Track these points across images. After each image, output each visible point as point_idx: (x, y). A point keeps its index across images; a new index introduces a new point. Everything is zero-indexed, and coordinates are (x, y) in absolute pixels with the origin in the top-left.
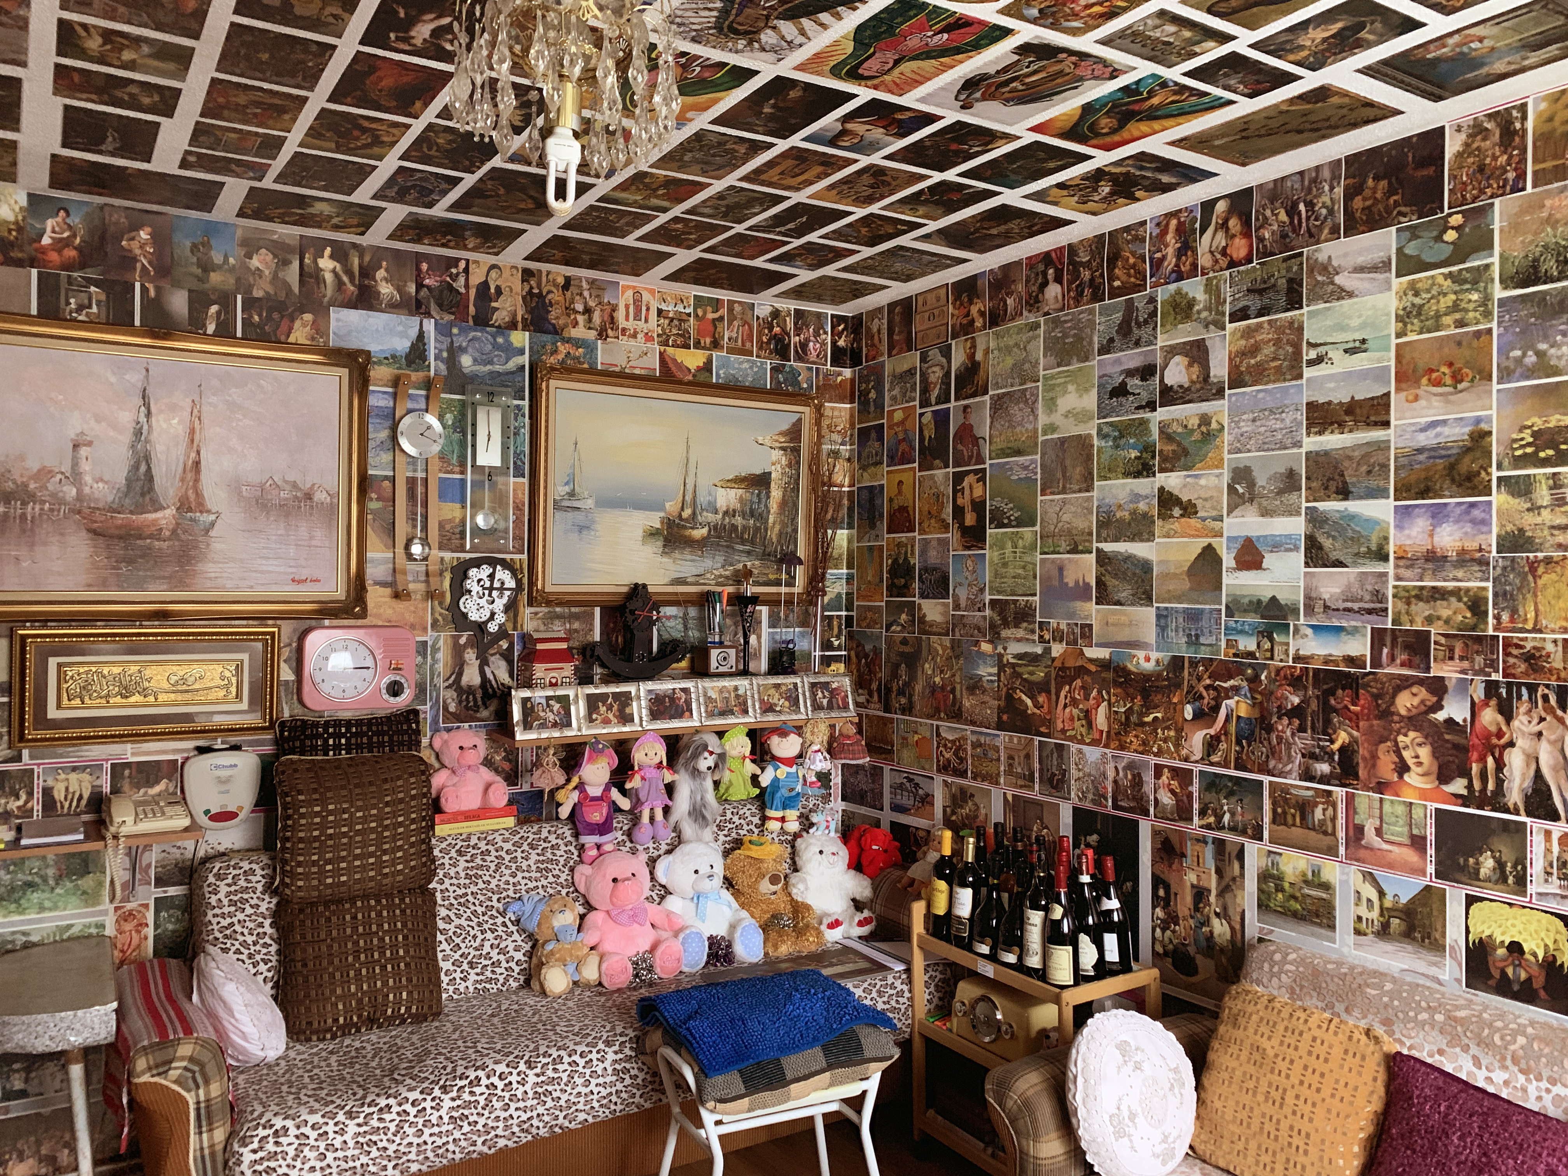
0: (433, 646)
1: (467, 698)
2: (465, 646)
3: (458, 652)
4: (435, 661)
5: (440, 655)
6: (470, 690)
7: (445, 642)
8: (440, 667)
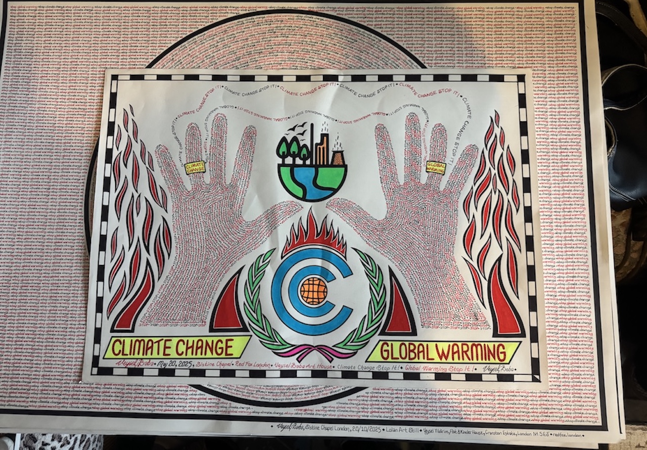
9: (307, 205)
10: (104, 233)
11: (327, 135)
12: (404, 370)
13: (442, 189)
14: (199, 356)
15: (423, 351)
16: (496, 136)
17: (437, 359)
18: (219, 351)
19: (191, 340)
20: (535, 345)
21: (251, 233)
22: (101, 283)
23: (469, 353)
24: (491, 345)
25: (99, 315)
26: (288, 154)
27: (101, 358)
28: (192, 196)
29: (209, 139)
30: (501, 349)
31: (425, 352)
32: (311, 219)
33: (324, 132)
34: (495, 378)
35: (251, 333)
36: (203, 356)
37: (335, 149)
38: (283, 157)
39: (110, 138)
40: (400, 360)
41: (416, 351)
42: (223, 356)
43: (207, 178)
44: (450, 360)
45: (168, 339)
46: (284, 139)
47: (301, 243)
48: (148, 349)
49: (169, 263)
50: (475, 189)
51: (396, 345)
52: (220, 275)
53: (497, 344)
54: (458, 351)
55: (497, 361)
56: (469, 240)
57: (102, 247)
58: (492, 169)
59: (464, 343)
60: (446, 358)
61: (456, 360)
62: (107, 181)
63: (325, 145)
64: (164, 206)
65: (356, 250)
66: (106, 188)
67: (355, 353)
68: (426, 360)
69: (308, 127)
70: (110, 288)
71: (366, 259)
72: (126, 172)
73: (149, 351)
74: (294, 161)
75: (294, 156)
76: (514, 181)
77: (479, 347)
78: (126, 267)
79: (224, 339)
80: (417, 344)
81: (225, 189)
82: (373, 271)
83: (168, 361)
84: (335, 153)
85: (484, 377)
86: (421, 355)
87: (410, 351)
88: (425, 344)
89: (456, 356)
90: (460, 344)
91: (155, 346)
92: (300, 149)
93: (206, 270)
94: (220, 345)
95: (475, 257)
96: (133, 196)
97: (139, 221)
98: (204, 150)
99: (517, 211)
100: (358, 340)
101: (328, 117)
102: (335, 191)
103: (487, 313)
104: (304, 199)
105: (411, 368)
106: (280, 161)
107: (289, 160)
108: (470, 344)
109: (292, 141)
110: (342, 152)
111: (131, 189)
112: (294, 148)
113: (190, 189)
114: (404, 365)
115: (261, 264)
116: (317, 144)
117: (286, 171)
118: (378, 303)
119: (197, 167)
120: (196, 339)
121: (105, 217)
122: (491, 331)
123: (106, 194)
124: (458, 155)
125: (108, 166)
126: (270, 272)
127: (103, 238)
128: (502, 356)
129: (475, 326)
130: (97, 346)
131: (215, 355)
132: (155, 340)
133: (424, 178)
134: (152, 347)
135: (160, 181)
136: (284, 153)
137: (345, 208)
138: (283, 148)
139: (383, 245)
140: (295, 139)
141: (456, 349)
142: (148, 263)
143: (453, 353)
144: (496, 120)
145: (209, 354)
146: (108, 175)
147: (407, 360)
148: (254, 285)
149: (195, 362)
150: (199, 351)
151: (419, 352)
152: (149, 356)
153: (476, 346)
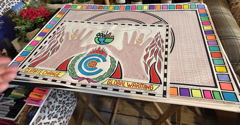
13: (140, 45)
16: (158, 36)
17: (127, 86)
20: (165, 87)
21: (81, 49)
23: (139, 86)
24: (148, 85)
28: (70, 41)
30: (152, 87)
32: (99, 48)
34: (148, 94)
43: (76, 38)
46: (99, 33)
49: (55, 54)
50: (150, 46)
51: (113, 81)
53: (150, 85)
55: (149, 89)
56: (146, 57)
58: (156, 42)
59: (138, 83)
60: (130, 87)
63: (110, 35)
64: (61, 42)
65: (110, 56)
69: (107, 31)
71: (112, 58)
72: (56, 36)
75: (100, 36)
76: (163, 45)
78: (43, 53)
79: (58, 72)
80: (121, 81)
86: (121, 85)
87: (118, 83)
88: (124, 82)
89: (134, 87)
93: (64, 56)
97: (53, 45)
98: (78, 33)
99: (163, 52)
100: (101, 78)
102: (109, 43)
103: (148, 76)
104: (99, 44)
106: (96, 36)
108: (140, 84)
110: (114, 36)
114: (114, 87)
116: (108, 34)
119: (74, 36)
120: (50, 71)
121: (45, 43)
129: (143, 79)
133: (135, 43)
136: (98, 35)
137: (110, 47)
139: (118, 56)
140: (102, 33)
141: (134, 84)
142: (49, 53)
144: (159, 33)
147: (116, 85)
153: (142, 85)
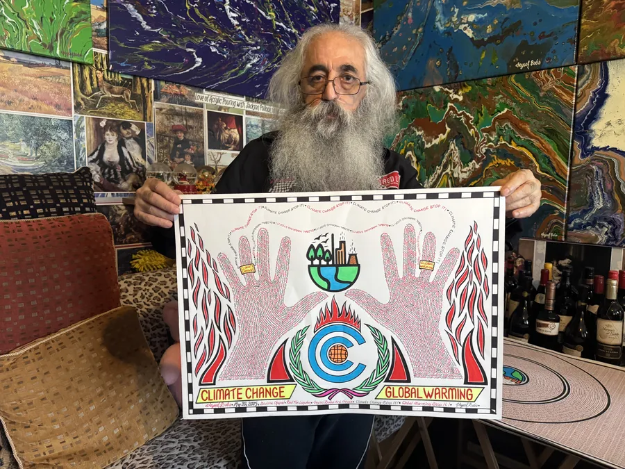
0: (77, 126)
1: (109, 172)
2: (105, 128)
3: (99, 132)
4: (80, 139)
5: (84, 134)
6: (111, 166)
7: (88, 124)
8: (84, 144)
9: (331, 294)
10: (187, 318)
11: (344, 242)
12: (401, 404)
13: (431, 281)
14: (262, 398)
15: (415, 392)
16: (474, 241)
17: (424, 398)
18: (275, 395)
19: (255, 388)
20: (494, 390)
21: (291, 315)
22: (189, 353)
23: (447, 394)
24: (462, 390)
25: (190, 374)
26: (316, 257)
27: (194, 403)
28: (247, 289)
29: (256, 249)
30: (469, 392)
31: (417, 393)
32: (334, 304)
33: (342, 240)
34: (464, 411)
35: (296, 383)
36: (265, 398)
37: (351, 253)
38: (312, 259)
39: (184, 249)
40: (399, 398)
41: (410, 392)
42: (278, 397)
43: (257, 276)
44: (433, 398)
45: (240, 388)
46: (312, 246)
47: (327, 322)
48: (226, 395)
49: (235, 338)
50: (456, 281)
51: (396, 388)
52: (272, 345)
53: (467, 389)
54: (439, 393)
55: (466, 400)
56: (450, 318)
57: (187, 328)
58: (469, 266)
59: (444, 387)
60: (431, 397)
61: (438, 398)
62: (185, 281)
63: (343, 250)
64: (228, 297)
65: (367, 325)
66: (185, 286)
67: (368, 394)
68: (416, 398)
69: (329, 236)
70: (196, 356)
71: (375, 332)
72: (198, 274)
73: (227, 397)
74: (320, 262)
75: (320, 259)
76: (486, 275)
77: (454, 391)
78: (205, 341)
79: (278, 387)
80: (410, 388)
81: (270, 284)
82: (379, 339)
83: (241, 403)
84: (350, 255)
85: (456, 410)
86: (413, 395)
87: (406, 392)
88: (416, 388)
89: (437, 396)
90: (440, 388)
91: (231, 393)
92: (324, 253)
93: (262, 342)
94: (275, 390)
95: (454, 329)
96: (205, 291)
97: (211, 309)
98: (253, 257)
99: (487, 297)
100: (369, 385)
101: (344, 228)
102: (351, 284)
103: (461, 369)
104: (328, 290)
105: (406, 403)
106: (310, 263)
107: (316, 262)
108: (448, 388)
109: (318, 248)
110: (355, 255)
111: (203, 286)
112: (320, 253)
113: (245, 284)
114: (401, 401)
115: (300, 337)
116: (337, 249)
117: (314, 270)
118: (384, 361)
119: (249, 269)
120: (259, 388)
121: (186, 307)
122: (463, 380)
123: (186, 290)
124: (444, 256)
125: (185, 270)
126: (307, 342)
127: (187, 322)
128: (470, 397)
129: (452, 377)
130: (191, 395)
131: (273, 397)
132: (230, 389)
133: (418, 273)
134: (229, 394)
135: (223, 279)
136: (312, 256)
137: (358, 296)
138: (312, 253)
139: (387, 322)
140: (320, 246)
141: (437, 391)
142: (220, 338)
143: (436, 394)
144: (474, 228)
145: (268, 397)
146: (185, 277)
147: (404, 398)
148: (295, 350)
149: (259, 402)
150: (262, 395)
151: (412, 393)
152: (227, 400)
153: (452, 390)
